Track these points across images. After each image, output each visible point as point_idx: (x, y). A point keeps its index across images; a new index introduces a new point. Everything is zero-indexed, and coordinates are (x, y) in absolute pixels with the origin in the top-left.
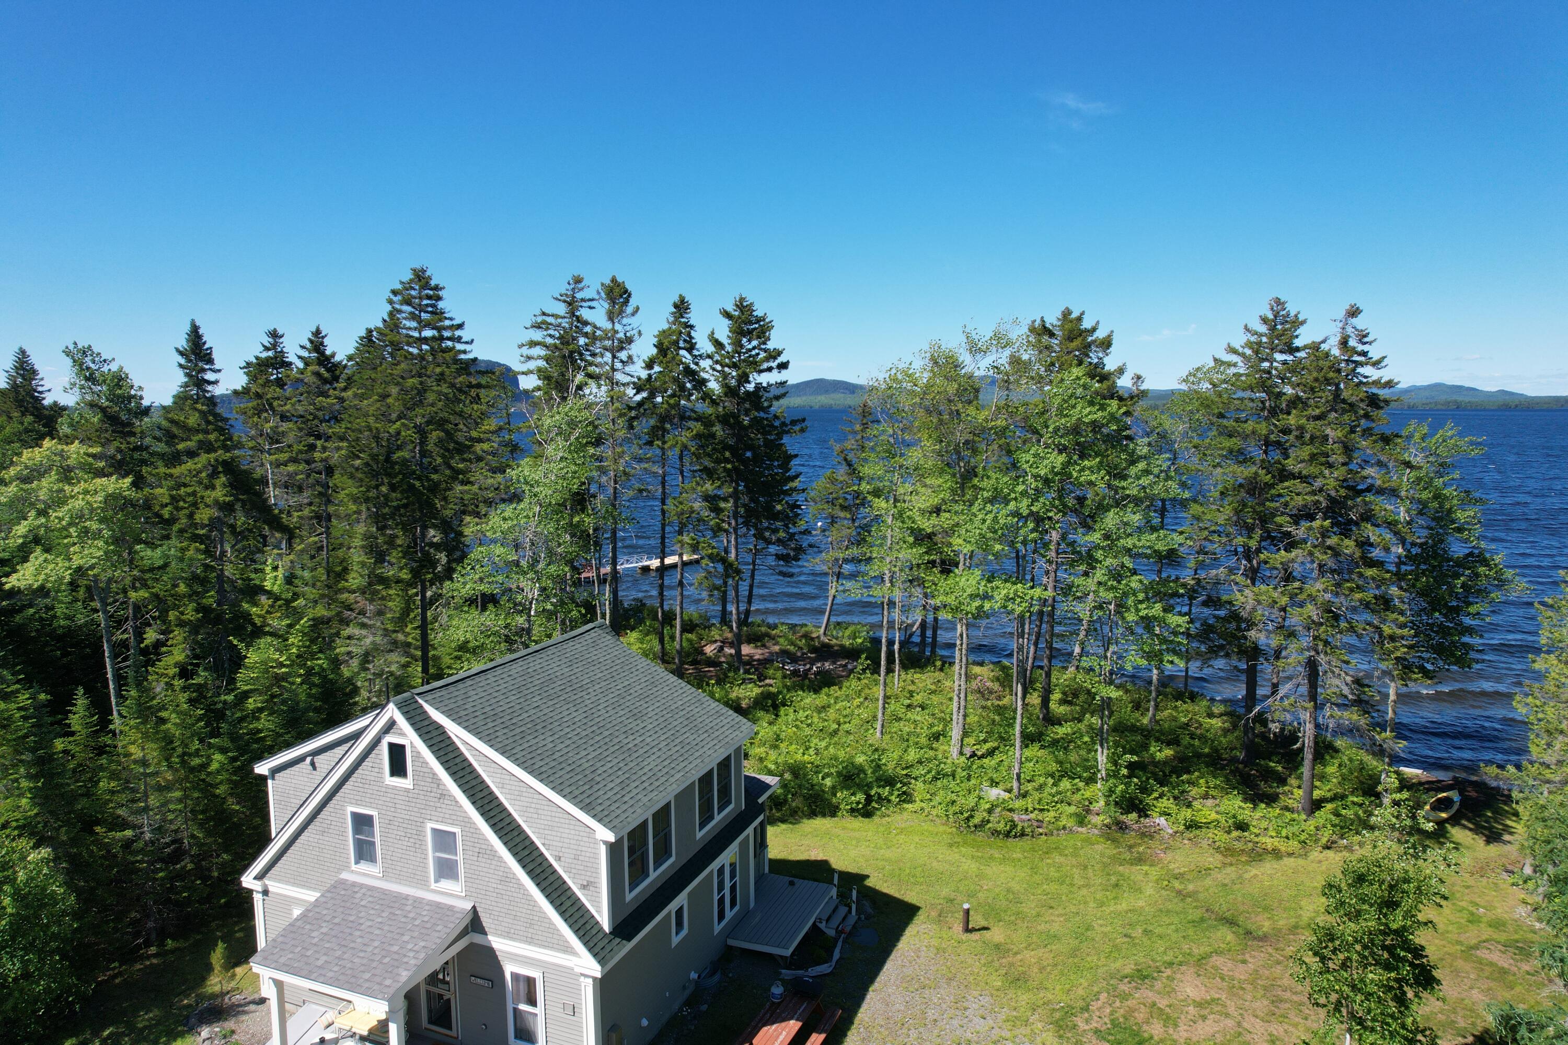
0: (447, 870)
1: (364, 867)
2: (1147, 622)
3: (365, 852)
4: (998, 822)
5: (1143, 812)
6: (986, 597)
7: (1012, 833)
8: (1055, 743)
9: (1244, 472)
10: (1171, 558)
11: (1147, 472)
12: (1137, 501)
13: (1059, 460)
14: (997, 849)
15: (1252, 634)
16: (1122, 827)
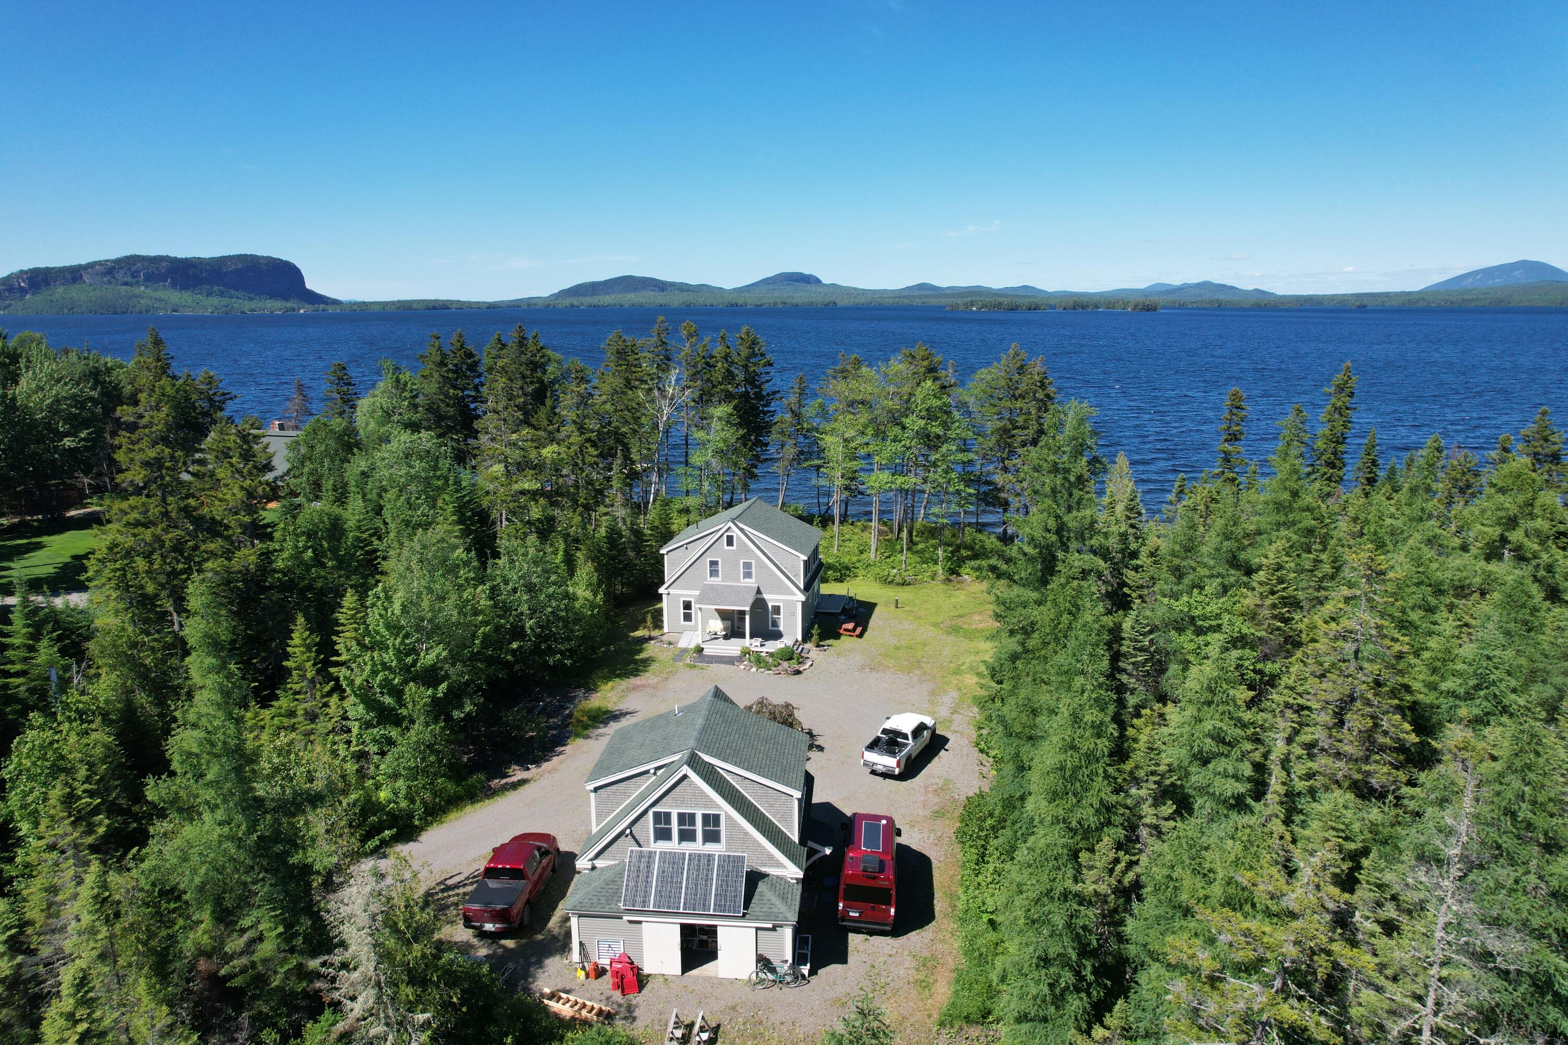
0: (748, 575)
1: (713, 579)
2: (958, 492)
3: (714, 573)
4: (898, 579)
5: (959, 575)
6: (892, 482)
7: (904, 584)
8: (917, 552)
9: (1000, 424)
10: (970, 462)
11: (959, 427)
12: (954, 439)
13: (922, 423)
14: (899, 589)
15: (1002, 495)
16: (950, 580)
